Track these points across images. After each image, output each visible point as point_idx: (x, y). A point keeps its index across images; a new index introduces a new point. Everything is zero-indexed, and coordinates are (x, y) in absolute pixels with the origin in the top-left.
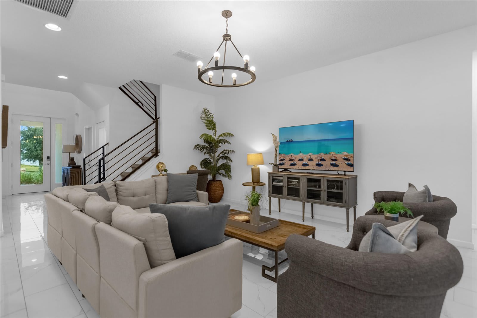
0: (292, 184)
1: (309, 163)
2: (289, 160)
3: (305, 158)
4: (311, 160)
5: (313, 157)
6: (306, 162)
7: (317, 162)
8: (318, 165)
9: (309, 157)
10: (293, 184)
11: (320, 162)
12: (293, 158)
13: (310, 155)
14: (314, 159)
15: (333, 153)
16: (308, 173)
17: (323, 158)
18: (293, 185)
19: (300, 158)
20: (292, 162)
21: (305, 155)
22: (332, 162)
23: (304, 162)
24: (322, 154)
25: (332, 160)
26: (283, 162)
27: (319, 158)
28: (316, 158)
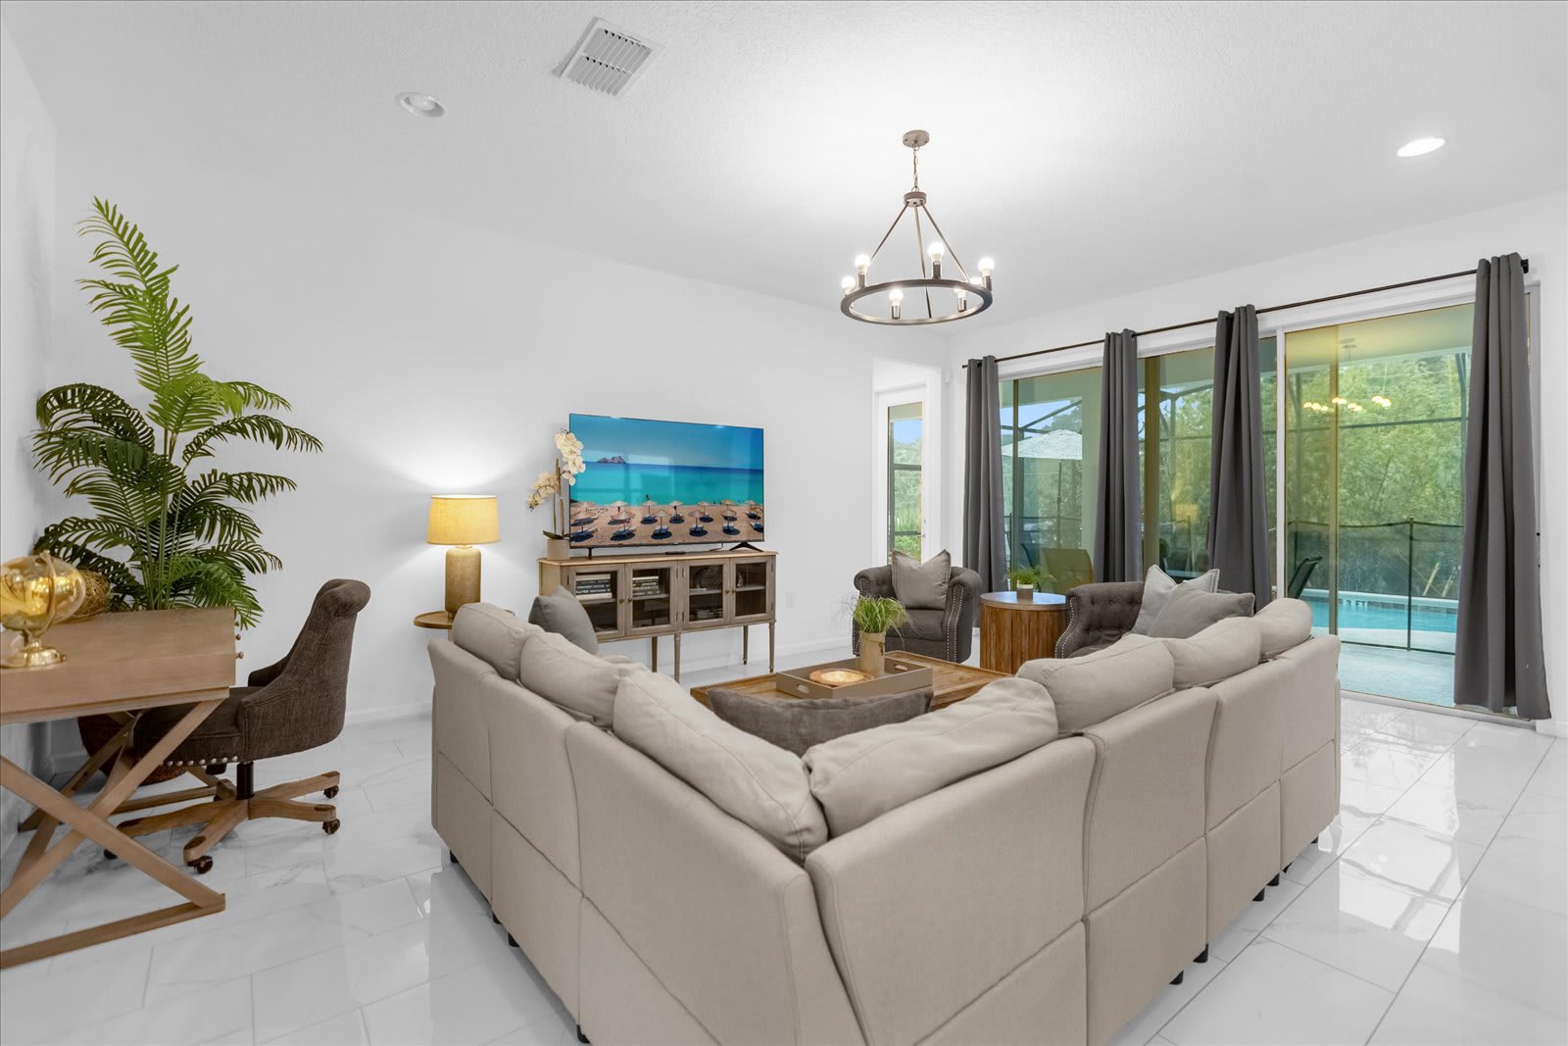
0: (641, 591)
1: (673, 528)
2: (610, 523)
3: (662, 514)
4: (677, 520)
5: (683, 512)
6: (665, 527)
7: (694, 526)
8: (696, 532)
9: (673, 513)
10: (644, 591)
11: (700, 525)
12: (623, 517)
13: (675, 507)
14: (687, 518)
15: (728, 503)
16: (667, 554)
17: (707, 514)
18: (646, 591)
19: (647, 516)
20: (621, 528)
21: (661, 507)
22: (725, 524)
23: (658, 528)
24: (705, 504)
25: (726, 518)
26: (587, 528)
27: (698, 515)
28: (691, 515)
